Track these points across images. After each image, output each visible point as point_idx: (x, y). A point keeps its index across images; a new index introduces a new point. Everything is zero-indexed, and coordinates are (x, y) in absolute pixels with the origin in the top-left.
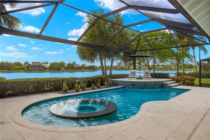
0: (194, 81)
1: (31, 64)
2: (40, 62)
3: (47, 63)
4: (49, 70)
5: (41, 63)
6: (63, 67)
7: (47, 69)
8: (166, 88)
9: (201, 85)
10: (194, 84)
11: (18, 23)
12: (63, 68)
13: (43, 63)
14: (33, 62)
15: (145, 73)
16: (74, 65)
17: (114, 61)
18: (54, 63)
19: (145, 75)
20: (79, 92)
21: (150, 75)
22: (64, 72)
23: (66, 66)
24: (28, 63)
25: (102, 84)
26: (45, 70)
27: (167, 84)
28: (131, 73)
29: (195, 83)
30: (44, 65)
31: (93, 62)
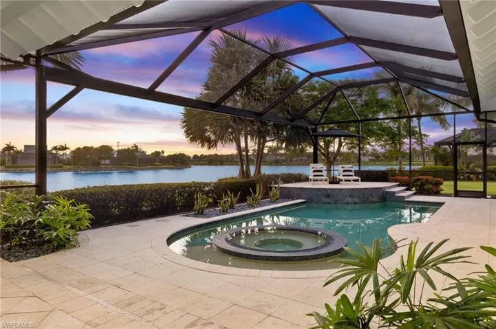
0: (441, 186)
1: (22, 150)
3: (64, 148)
4: (70, 165)
5: (50, 149)
6: (106, 158)
7: (67, 164)
8: (391, 201)
9: (457, 194)
10: (441, 192)
11: (79, 61)
12: (108, 162)
13: (55, 148)
14: (25, 146)
15: (344, 171)
16: (136, 154)
18: (85, 148)
21: (353, 174)
22: (111, 169)
23: (115, 156)
24: (13, 147)
25: (266, 195)
26: (61, 167)
28: (314, 171)
29: (442, 190)
30: (57, 154)
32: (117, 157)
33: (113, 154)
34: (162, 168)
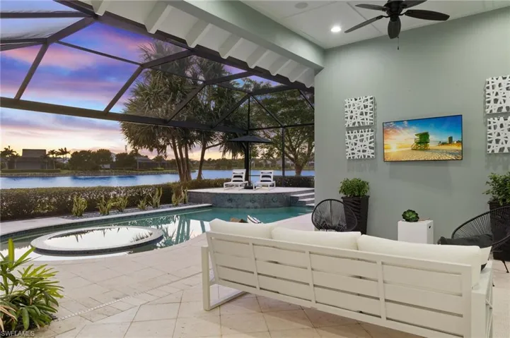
1: (21, 154)
2: (45, 150)
3: (64, 152)
4: (69, 169)
5: (47, 153)
6: (106, 163)
7: (65, 169)
8: (295, 206)
12: (108, 166)
13: (52, 152)
14: (23, 150)
15: (263, 176)
16: (136, 158)
17: (206, 151)
18: (82, 151)
19: (262, 181)
20: (108, 214)
21: (271, 179)
22: (110, 174)
23: (114, 160)
24: (12, 151)
26: (59, 171)
27: (298, 197)
28: (235, 177)
30: (56, 158)
31: (162, 151)
32: (116, 161)
33: (112, 158)
34: (164, 173)
